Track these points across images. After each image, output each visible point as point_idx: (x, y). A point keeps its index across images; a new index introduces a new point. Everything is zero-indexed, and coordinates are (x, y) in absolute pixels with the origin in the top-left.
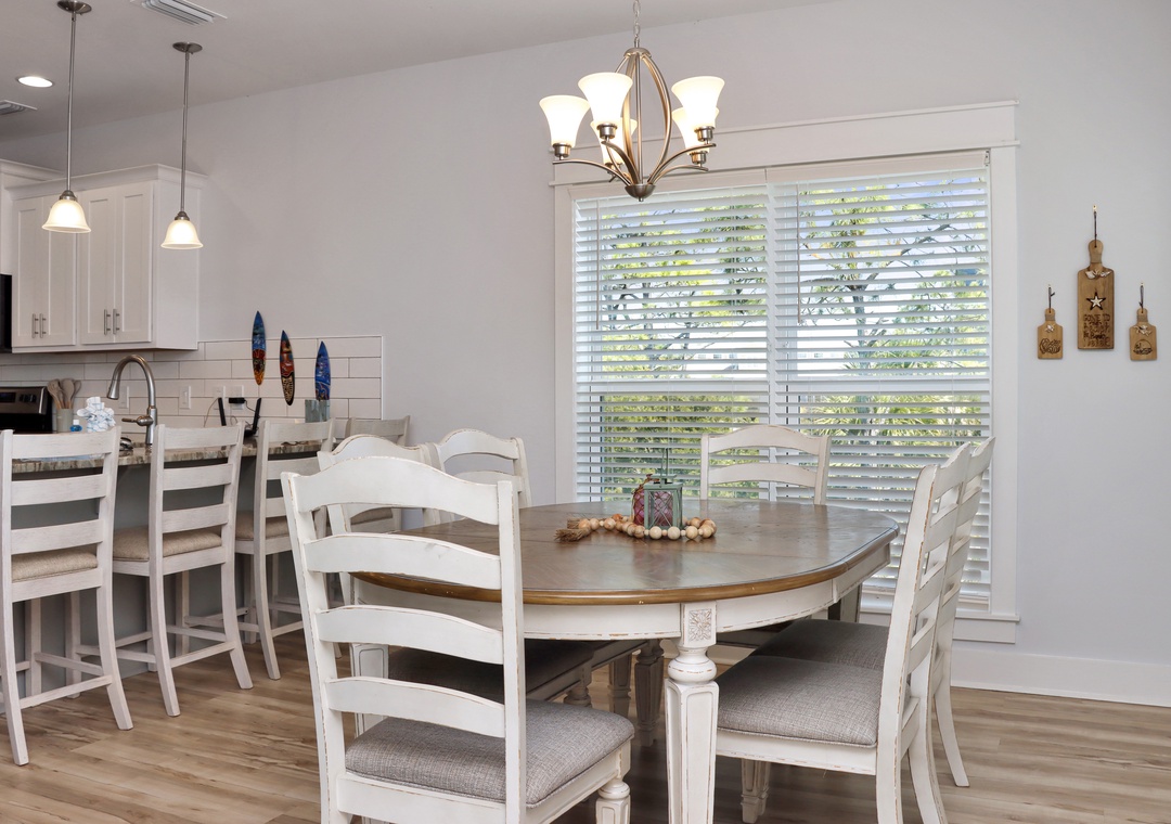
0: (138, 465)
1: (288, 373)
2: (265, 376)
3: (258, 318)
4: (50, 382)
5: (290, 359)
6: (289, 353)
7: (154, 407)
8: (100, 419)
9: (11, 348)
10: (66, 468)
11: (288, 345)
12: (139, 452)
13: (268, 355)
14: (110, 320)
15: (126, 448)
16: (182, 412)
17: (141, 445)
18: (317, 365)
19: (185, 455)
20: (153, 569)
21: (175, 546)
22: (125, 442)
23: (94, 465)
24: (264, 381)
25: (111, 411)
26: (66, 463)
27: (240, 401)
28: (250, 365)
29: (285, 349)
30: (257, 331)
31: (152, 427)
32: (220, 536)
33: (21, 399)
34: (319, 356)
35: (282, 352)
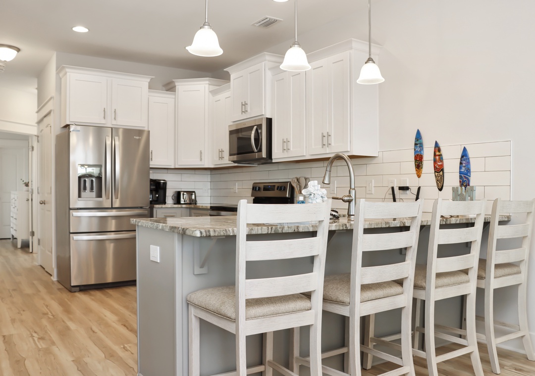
0: (343, 230)
1: (439, 170)
2: (423, 172)
3: (418, 133)
4: (292, 179)
5: (441, 160)
6: (440, 155)
7: (354, 189)
8: (316, 195)
9: (272, 159)
10: (291, 231)
11: (439, 150)
12: (343, 221)
13: (425, 158)
14: (325, 139)
15: (335, 217)
16: (368, 196)
17: (344, 216)
18: (461, 163)
19: (377, 224)
20: (352, 311)
21: (369, 294)
22: (334, 213)
23: (311, 230)
24: (422, 176)
25: (324, 191)
26: (291, 227)
27: (407, 188)
28: (412, 165)
29: (437, 153)
30: (417, 142)
31: (353, 203)
32: (402, 286)
33: (278, 189)
34: (462, 157)
35: (435, 155)
